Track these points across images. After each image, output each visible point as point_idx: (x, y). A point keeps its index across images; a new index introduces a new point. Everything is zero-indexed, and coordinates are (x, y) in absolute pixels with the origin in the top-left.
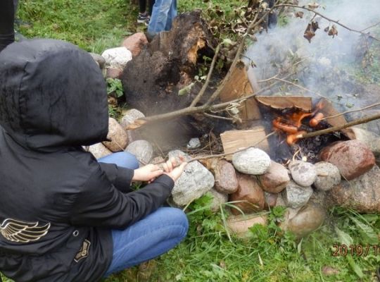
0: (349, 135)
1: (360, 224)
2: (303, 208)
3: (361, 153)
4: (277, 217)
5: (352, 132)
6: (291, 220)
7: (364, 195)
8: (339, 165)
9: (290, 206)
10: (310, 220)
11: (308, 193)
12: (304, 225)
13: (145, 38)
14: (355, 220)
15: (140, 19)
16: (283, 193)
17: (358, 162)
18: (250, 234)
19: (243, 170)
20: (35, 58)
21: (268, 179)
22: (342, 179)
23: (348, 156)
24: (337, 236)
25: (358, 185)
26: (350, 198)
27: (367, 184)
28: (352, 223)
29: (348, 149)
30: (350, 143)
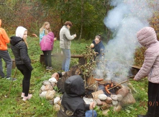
0: (121, 87)
1: (130, 107)
2: (117, 106)
3: (125, 90)
4: (112, 109)
5: (121, 86)
6: (115, 109)
7: (129, 100)
8: (121, 94)
9: (114, 106)
10: (119, 108)
11: (117, 102)
12: (119, 109)
13: (58, 74)
14: (129, 106)
15: (47, 69)
16: (112, 103)
17: (125, 92)
18: (108, 114)
19: (102, 99)
20: (70, 82)
21: (108, 100)
22: (123, 97)
23: (123, 91)
24: (126, 111)
25: (127, 98)
26: (126, 101)
27: (129, 98)
28: (128, 107)
29: (122, 90)
30: (122, 88)
